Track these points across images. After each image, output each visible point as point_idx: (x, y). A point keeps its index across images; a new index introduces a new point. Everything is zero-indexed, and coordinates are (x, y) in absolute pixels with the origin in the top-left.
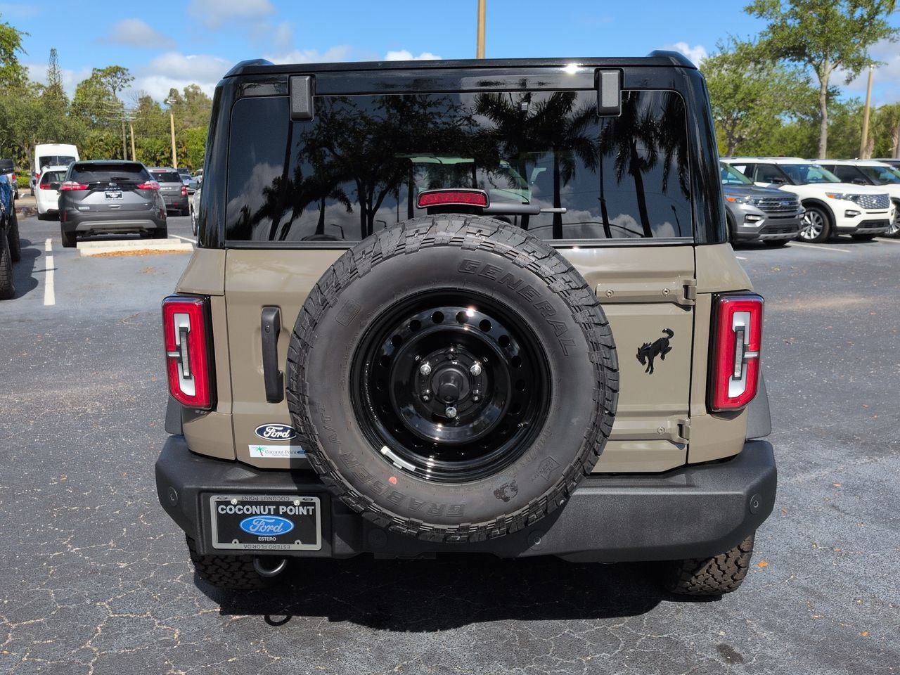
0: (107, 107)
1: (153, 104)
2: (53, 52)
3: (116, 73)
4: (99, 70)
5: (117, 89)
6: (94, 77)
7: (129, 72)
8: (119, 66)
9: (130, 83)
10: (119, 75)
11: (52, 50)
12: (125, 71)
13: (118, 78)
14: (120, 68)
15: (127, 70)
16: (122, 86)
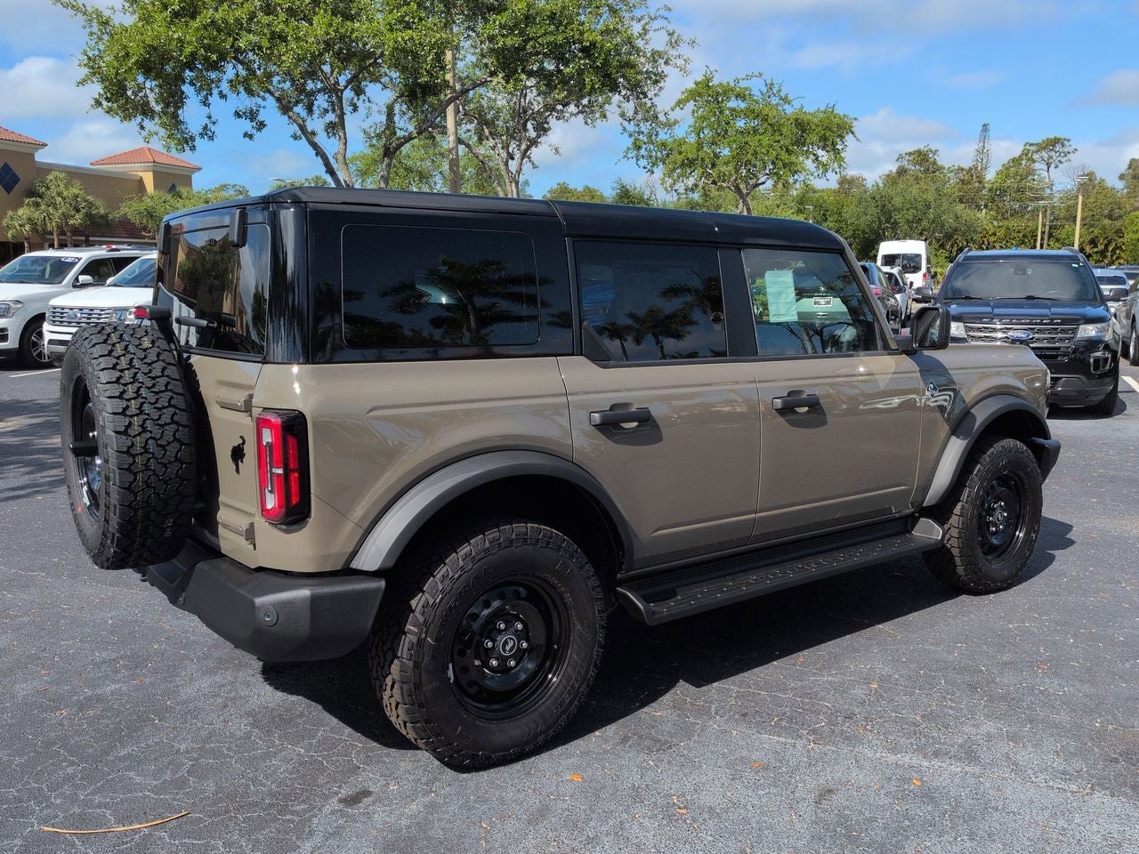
0: (1031, 189)
1: (1096, 182)
2: (985, 127)
3: (1054, 146)
4: (1032, 144)
5: (1053, 166)
6: (1025, 153)
7: (1070, 143)
8: (1058, 136)
9: (1070, 156)
10: (1058, 147)
11: (985, 125)
12: (1066, 142)
13: (1056, 152)
14: (1059, 140)
15: (1069, 140)
16: (1060, 162)
